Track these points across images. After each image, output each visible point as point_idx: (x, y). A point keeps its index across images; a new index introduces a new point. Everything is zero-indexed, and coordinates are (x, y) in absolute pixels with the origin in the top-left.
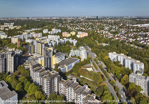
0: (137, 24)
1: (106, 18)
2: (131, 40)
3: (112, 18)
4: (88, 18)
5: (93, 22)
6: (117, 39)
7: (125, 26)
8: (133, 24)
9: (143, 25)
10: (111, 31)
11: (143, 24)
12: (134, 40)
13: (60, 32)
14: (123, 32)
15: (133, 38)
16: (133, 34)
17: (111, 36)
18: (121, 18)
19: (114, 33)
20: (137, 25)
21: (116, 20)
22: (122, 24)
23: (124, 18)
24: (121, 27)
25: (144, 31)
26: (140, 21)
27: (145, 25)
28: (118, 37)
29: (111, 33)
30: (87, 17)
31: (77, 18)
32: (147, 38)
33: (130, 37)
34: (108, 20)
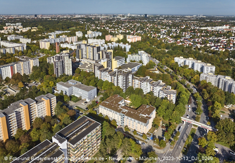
0: (206, 26)
1: (159, 17)
2: (199, 46)
3: (168, 17)
4: (130, 17)
5: (141, 23)
6: (180, 44)
7: (189, 28)
8: (201, 27)
9: (215, 28)
10: (171, 35)
11: (215, 26)
12: (203, 46)
13: (100, 35)
14: (188, 36)
15: (201, 44)
16: (200, 39)
17: (172, 41)
18: (181, 18)
19: (176, 38)
20: (206, 28)
21: (175, 20)
22: (184, 26)
23: (187, 18)
24: (183, 30)
25: (216, 36)
26: (211, 22)
27: (218, 28)
28: (181, 42)
29: (171, 37)
30: (129, 15)
31: (114, 16)
32: (219, 44)
33: (198, 43)
34: (163, 20)
